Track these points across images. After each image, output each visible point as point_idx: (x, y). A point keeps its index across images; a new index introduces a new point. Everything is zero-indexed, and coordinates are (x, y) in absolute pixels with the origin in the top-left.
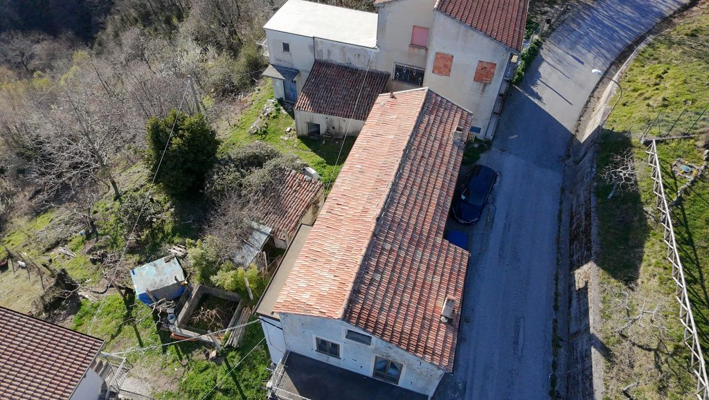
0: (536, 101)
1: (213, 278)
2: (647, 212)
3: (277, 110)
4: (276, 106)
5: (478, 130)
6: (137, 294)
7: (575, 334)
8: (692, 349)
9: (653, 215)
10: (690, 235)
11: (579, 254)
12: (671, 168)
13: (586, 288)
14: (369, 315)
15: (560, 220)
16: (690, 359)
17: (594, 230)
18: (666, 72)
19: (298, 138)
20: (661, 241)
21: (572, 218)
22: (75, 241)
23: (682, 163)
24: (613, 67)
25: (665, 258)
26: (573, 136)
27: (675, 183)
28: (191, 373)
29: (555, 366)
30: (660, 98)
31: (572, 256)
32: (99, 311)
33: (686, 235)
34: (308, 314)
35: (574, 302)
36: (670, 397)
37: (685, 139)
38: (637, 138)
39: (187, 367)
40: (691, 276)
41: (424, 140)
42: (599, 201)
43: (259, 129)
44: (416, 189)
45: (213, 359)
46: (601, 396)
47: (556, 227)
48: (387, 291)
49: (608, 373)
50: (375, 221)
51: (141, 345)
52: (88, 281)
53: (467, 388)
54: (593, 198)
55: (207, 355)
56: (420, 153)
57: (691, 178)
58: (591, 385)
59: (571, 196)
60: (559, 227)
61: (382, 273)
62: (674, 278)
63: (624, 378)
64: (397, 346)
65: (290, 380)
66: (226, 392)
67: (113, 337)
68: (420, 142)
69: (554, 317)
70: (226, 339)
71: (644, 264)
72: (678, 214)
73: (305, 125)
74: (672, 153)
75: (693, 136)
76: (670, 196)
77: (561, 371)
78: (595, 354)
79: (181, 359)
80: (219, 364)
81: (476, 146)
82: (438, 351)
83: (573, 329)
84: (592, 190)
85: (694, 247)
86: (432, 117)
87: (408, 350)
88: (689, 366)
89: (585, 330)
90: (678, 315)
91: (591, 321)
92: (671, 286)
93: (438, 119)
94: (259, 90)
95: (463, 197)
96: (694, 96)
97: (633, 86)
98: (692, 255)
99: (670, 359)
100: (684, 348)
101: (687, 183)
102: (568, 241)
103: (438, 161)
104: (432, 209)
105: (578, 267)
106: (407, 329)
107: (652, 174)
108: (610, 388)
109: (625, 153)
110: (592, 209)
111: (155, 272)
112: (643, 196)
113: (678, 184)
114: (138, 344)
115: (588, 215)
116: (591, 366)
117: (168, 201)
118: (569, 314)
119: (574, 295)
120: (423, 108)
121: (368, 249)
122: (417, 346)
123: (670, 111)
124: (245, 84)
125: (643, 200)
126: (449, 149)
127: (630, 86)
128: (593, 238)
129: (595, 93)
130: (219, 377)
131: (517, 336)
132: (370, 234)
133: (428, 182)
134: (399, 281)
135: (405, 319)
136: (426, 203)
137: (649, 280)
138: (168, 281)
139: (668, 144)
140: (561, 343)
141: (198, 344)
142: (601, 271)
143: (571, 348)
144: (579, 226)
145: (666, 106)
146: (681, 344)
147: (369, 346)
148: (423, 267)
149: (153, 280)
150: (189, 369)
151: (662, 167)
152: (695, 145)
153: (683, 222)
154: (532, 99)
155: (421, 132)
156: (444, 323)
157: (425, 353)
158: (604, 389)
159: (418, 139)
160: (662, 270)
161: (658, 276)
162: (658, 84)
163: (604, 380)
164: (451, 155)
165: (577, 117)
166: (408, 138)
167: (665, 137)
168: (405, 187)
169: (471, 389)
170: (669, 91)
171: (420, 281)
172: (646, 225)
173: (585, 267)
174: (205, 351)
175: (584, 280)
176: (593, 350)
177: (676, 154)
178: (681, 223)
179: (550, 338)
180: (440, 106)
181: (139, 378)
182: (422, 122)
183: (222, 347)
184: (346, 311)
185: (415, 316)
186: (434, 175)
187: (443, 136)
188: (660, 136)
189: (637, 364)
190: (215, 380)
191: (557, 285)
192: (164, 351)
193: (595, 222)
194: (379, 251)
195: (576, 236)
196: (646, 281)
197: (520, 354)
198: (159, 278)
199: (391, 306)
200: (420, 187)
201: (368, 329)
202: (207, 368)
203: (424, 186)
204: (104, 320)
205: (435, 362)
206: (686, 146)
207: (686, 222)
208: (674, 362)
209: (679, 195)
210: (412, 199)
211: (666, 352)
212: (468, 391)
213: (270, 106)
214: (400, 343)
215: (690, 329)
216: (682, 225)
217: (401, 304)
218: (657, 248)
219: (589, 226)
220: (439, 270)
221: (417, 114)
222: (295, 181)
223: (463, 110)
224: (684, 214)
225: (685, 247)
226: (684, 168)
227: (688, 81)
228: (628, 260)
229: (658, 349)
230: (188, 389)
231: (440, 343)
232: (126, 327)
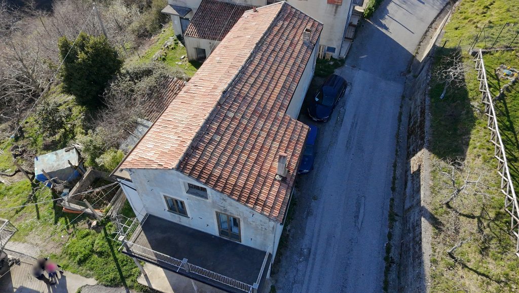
0: (384, 31)
1: (97, 160)
2: (473, 106)
3: (175, 43)
4: (175, 40)
5: (333, 50)
6: (36, 174)
7: (409, 209)
8: (512, 214)
9: (479, 108)
10: (511, 123)
11: (414, 145)
12: (495, 72)
13: (419, 170)
14: (204, 168)
15: (400, 120)
16: (510, 223)
17: (427, 124)
18: (491, 4)
19: (189, 62)
20: (485, 128)
21: (410, 118)
22: (6, 143)
23: (504, 69)
24: (449, 6)
25: (488, 141)
26: (414, 57)
27: (499, 83)
28: (74, 239)
29: (390, 236)
30: (487, 22)
31: (409, 148)
32: (11, 193)
33: (508, 123)
34: (149, 167)
35: (409, 184)
36: (491, 257)
37: (508, 51)
38: (466, 50)
39: (72, 234)
40: (512, 155)
41: (276, 39)
42: (433, 100)
43: (159, 57)
44: (264, 73)
45: (94, 228)
46: (429, 258)
47: (396, 125)
48: (225, 150)
49: (435, 238)
50: (221, 94)
51: (38, 218)
52: (8, 170)
53: (311, 254)
54: (427, 99)
55: (90, 224)
56: (272, 48)
57: (513, 79)
58: (420, 248)
59: (410, 102)
60: (399, 126)
61: (223, 135)
62: (496, 156)
63: (450, 243)
64: (229, 196)
65: (146, 238)
66: (101, 254)
67: (17, 212)
68: (273, 39)
69: (392, 197)
70: (107, 212)
71: (470, 147)
72: (501, 107)
73: (194, 50)
74: (496, 61)
75: (515, 48)
76: (494, 93)
77: (396, 240)
78: (425, 223)
79: (68, 228)
80: (99, 232)
81: (332, 63)
82: (270, 203)
83: (407, 205)
84: (427, 93)
85: (514, 132)
86: (286, 23)
87: (239, 200)
88: (509, 230)
89: (417, 204)
90: (499, 187)
91: (422, 196)
92: (494, 163)
93: (292, 25)
94: (164, 31)
95: (317, 99)
96: (516, 20)
97: (464, 15)
98: (513, 139)
99: (491, 224)
100: (505, 214)
101: (509, 83)
102: (406, 137)
103: (288, 55)
104: (277, 90)
105: (414, 155)
106: (241, 182)
107: (478, 77)
108: (437, 251)
109: (454, 55)
110: (427, 107)
111: (55, 159)
112: (470, 94)
113: (501, 84)
114: (36, 217)
115: (423, 113)
116: (421, 233)
117: (82, 112)
118: (405, 194)
119: (410, 178)
120: (278, 15)
121: (211, 114)
122: (249, 198)
123: (494, 31)
124: (155, 28)
125: (470, 97)
126: (298, 47)
127: (461, 16)
128: (426, 129)
129: (433, 24)
130: (96, 242)
131: (358, 212)
132: (215, 103)
133: (277, 70)
134: (238, 143)
135: (240, 175)
136: (273, 85)
137: (474, 160)
138: (64, 165)
139: (492, 55)
140: (396, 218)
141: (84, 216)
142: (432, 155)
143: (405, 221)
144: (415, 123)
145: (491, 27)
146: (502, 211)
147: (207, 201)
148: (264, 134)
149: (52, 164)
150: (73, 235)
151: (487, 71)
152: (516, 56)
153: (505, 113)
154: (381, 29)
155: (275, 32)
156: (279, 181)
157: (256, 204)
158: (431, 252)
159: (271, 37)
160: (485, 151)
161: (482, 156)
162: (485, 13)
163: (432, 244)
164: (300, 52)
165: (417, 42)
166: (262, 35)
167: (490, 49)
168: (254, 71)
169: (315, 254)
170: (494, 17)
171: (259, 145)
172: (472, 116)
173: (419, 154)
174: (89, 221)
175: (418, 164)
176: (423, 219)
177: (499, 61)
178: (504, 114)
179: (386, 214)
180: (294, 16)
181: (31, 244)
182: (276, 25)
183: (102, 218)
184: (180, 163)
185: (250, 173)
186: (283, 65)
187: (294, 37)
188: (486, 49)
189: (461, 231)
190: (93, 245)
191: (395, 171)
192: (56, 223)
193: (428, 117)
194: (222, 118)
195: (412, 132)
196: (471, 161)
197: (359, 226)
198: (58, 163)
199: (227, 163)
200: (268, 73)
201: (201, 180)
202: (87, 235)
203: (272, 72)
204: (12, 199)
205: (265, 213)
206: (508, 56)
207: (508, 112)
208: (495, 226)
209: (502, 92)
210: (260, 81)
211: (489, 218)
212: (312, 256)
213: (171, 42)
214: (232, 194)
215: (510, 197)
216: (504, 115)
217: (237, 162)
218: (482, 133)
219: (423, 122)
220: (279, 138)
221: (273, 19)
222: (176, 85)
223: (315, 20)
224: (506, 107)
225: (507, 133)
226: (506, 72)
227: (510, 10)
228: (456, 146)
229: (481, 216)
230: (69, 251)
231: (272, 197)
232: (30, 205)
